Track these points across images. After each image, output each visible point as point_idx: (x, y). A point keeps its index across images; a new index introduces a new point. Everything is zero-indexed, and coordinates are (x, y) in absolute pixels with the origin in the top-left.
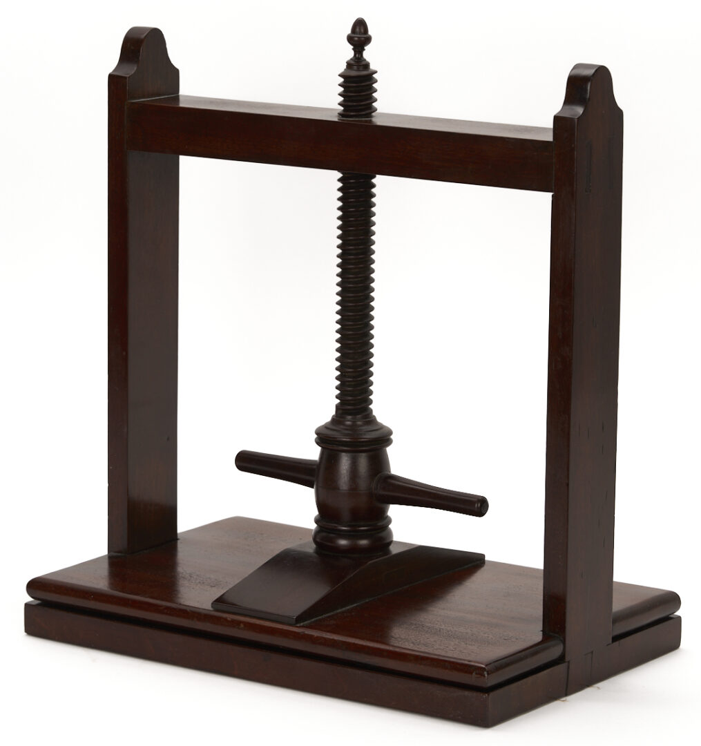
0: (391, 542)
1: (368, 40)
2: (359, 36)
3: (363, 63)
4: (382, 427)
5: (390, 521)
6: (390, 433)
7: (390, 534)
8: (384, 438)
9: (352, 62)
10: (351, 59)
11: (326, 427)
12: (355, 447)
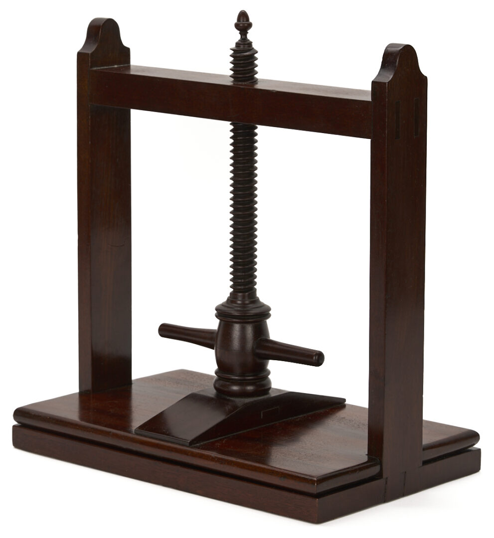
0: (270, 388)
1: (250, 25)
2: (243, 23)
3: (248, 42)
4: (263, 305)
5: (269, 373)
6: (269, 309)
7: (269, 382)
8: (265, 313)
9: (240, 42)
10: (239, 40)
11: (222, 305)
12: (244, 319)
